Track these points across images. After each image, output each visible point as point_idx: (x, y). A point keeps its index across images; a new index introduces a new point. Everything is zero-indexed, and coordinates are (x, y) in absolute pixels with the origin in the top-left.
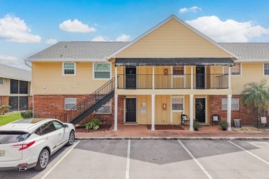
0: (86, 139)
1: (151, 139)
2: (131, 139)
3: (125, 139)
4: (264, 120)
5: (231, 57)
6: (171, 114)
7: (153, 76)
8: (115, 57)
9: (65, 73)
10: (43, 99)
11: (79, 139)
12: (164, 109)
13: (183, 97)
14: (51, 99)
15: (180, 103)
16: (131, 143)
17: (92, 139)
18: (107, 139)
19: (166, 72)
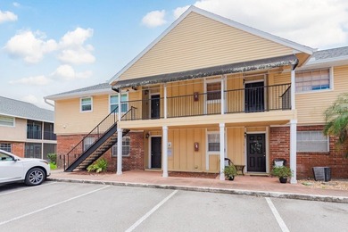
2: (113, 183)
3: (107, 183)
6: (207, 158)
7: (166, 100)
9: (83, 110)
10: (65, 139)
14: (72, 139)
19: (196, 97)
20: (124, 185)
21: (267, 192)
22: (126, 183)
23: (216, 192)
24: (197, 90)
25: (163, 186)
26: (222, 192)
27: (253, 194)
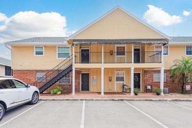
0: (48, 100)
1: (102, 100)
2: (86, 100)
3: (81, 100)
4: (188, 87)
5: (164, 38)
6: (115, 84)
7: (103, 53)
8: (73, 39)
9: (36, 54)
10: (21, 73)
11: (43, 100)
12: (110, 80)
13: (124, 72)
14: (26, 73)
15: (122, 76)
16: (85, 103)
17: (54, 100)
18: (66, 100)
19: (112, 53)
20: (93, 100)
21: (165, 99)
22: (94, 99)
23: (144, 100)
24: (111, 49)
25: (116, 99)
26: (146, 100)
27: (160, 100)
